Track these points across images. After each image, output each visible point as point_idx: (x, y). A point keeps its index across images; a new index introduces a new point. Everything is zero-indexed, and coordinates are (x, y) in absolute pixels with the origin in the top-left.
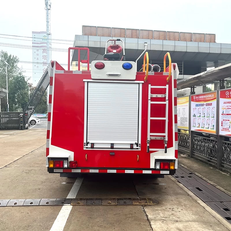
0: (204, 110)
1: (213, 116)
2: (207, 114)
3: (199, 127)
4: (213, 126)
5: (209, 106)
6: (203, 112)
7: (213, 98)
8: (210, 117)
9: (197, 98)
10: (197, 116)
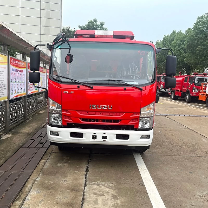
0: (18, 76)
1: (23, 81)
2: (20, 80)
3: (16, 93)
4: (24, 89)
5: (21, 73)
6: (17, 78)
7: (24, 67)
8: (22, 82)
9: (14, 62)
10: (13, 82)
